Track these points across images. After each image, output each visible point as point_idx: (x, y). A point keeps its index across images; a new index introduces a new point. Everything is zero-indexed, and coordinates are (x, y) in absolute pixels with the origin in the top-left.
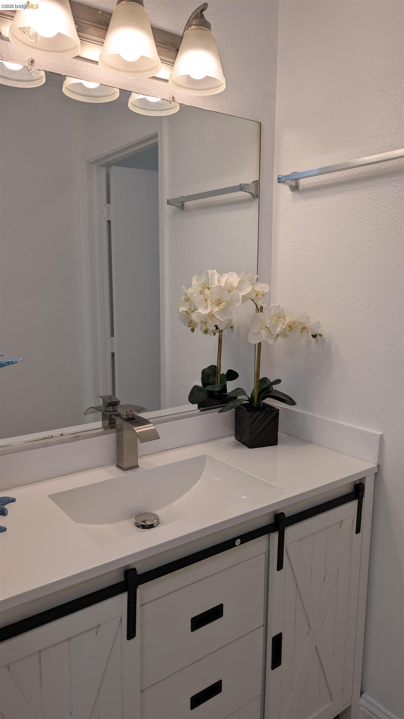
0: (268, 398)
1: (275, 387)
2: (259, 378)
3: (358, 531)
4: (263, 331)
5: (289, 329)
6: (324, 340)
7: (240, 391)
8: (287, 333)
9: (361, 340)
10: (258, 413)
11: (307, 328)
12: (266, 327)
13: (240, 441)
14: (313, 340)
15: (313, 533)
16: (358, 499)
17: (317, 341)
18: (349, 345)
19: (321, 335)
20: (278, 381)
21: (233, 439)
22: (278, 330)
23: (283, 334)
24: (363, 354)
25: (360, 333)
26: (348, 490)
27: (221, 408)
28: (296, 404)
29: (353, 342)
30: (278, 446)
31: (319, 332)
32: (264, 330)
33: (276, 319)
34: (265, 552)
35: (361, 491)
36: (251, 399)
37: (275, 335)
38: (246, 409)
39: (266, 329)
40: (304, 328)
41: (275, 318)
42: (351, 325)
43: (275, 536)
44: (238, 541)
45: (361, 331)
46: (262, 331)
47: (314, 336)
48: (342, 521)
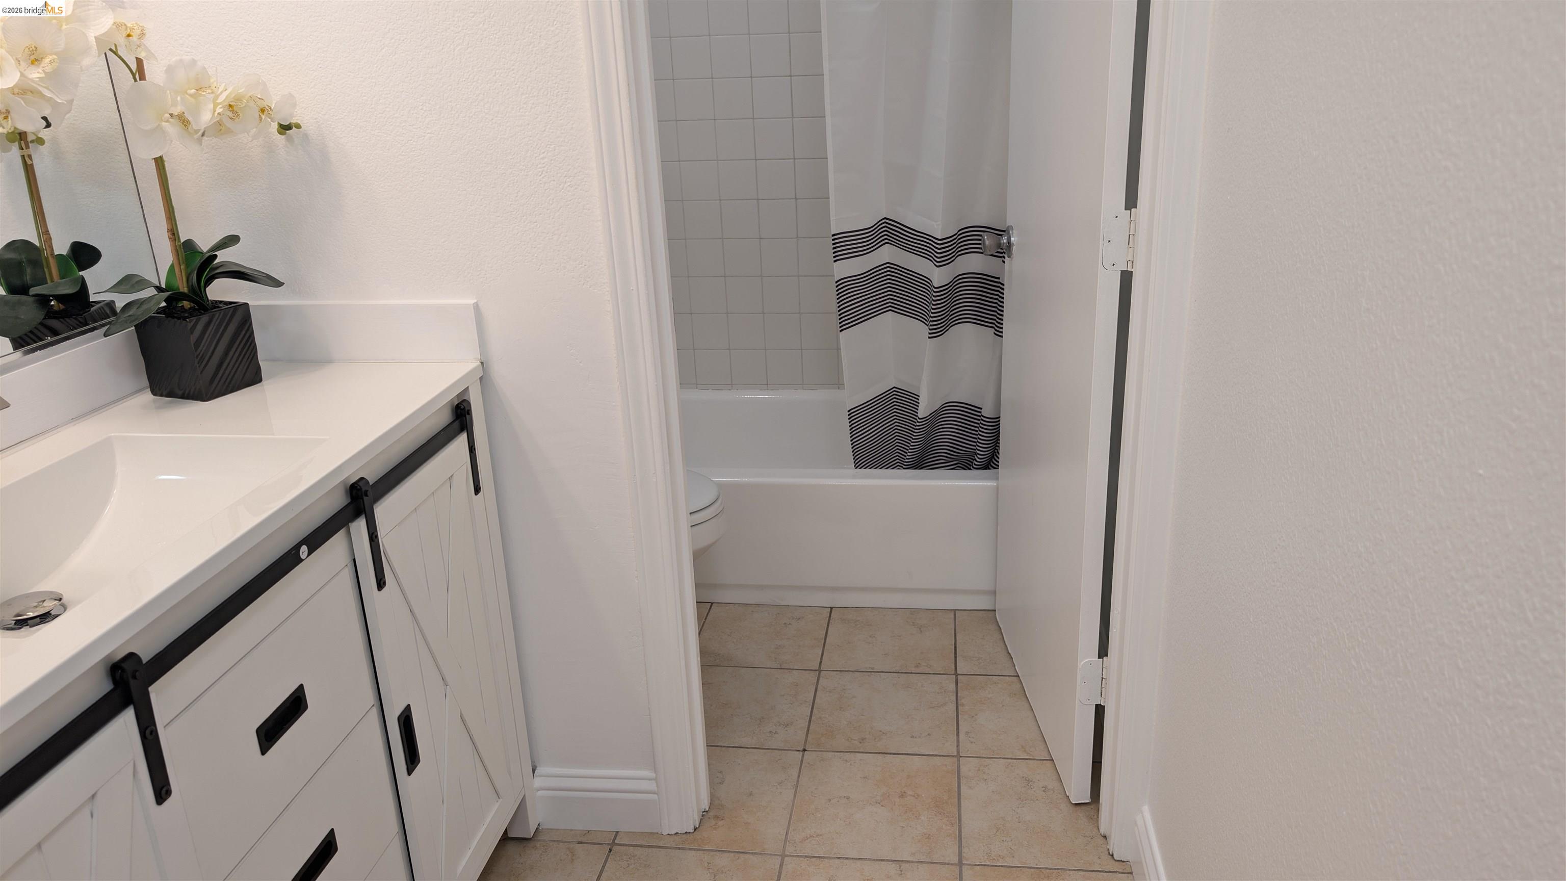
0: (216, 281)
1: (223, 256)
2: (179, 241)
3: (477, 490)
4: (167, 124)
5: (231, 114)
6: (306, 136)
7: (129, 283)
8: (229, 124)
9: (392, 125)
10: (204, 319)
11: (270, 108)
12: (171, 115)
13: (171, 395)
14: (280, 139)
15: (414, 508)
16: (466, 431)
17: (290, 140)
18: (367, 138)
19: (298, 126)
20: (231, 240)
21: (148, 396)
22: (206, 117)
23: (219, 128)
24: (403, 153)
25: (388, 109)
26: (445, 418)
27: (106, 327)
28: (284, 283)
29: (377, 131)
30: (263, 382)
31: (294, 121)
32: (167, 121)
33: (195, 93)
34: (346, 565)
35: (469, 414)
36: (174, 298)
37: (199, 130)
39: (171, 120)
40: (262, 111)
41: (193, 91)
42: (364, 96)
43: (359, 527)
44: (304, 549)
45: (389, 105)
46: (164, 124)
47: (285, 128)
48: (451, 476)
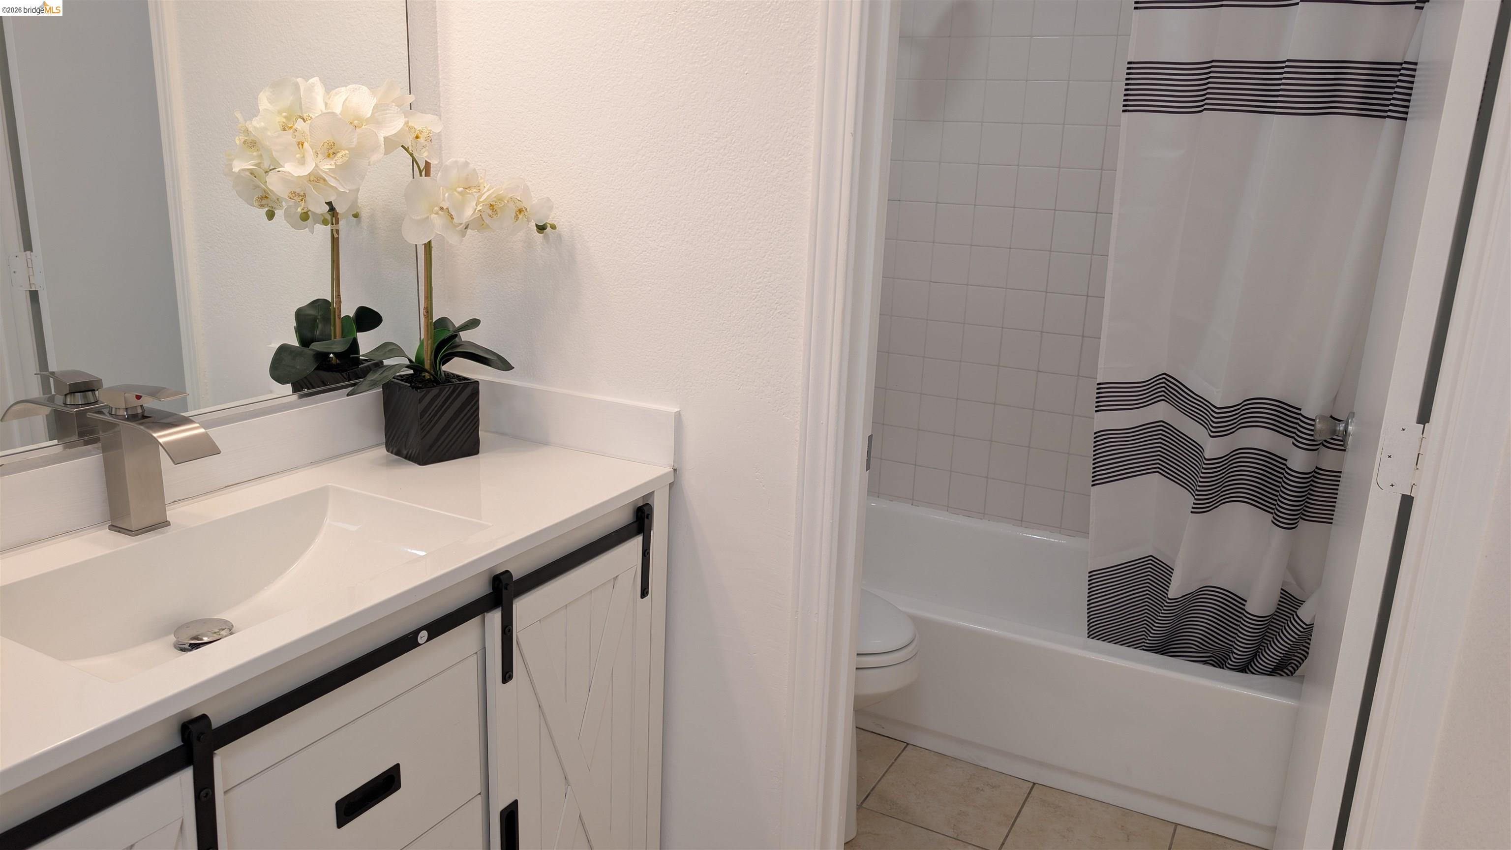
0: (456, 358)
1: (465, 336)
2: (432, 318)
3: (644, 593)
4: (436, 216)
5: (490, 212)
6: (560, 236)
7: (390, 349)
8: (487, 220)
9: (631, 235)
10: (435, 391)
11: (526, 210)
12: (442, 209)
13: (398, 453)
14: (538, 237)
15: (565, 604)
16: (642, 534)
17: (546, 238)
18: (609, 244)
19: (553, 227)
20: (474, 323)
21: (382, 451)
22: (468, 213)
23: (479, 223)
24: (637, 263)
25: (630, 220)
26: (624, 518)
27: (351, 389)
28: (514, 368)
29: (619, 239)
30: (480, 455)
31: (550, 221)
32: (437, 213)
33: (462, 191)
34: (476, 653)
35: (648, 518)
36: (417, 366)
37: (461, 224)
38: (409, 385)
39: (440, 212)
40: (520, 211)
41: (461, 189)
42: (612, 206)
43: (495, 618)
44: (424, 634)
45: (632, 216)
46: (433, 215)
47: (541, 228)
48: (617, 577)
